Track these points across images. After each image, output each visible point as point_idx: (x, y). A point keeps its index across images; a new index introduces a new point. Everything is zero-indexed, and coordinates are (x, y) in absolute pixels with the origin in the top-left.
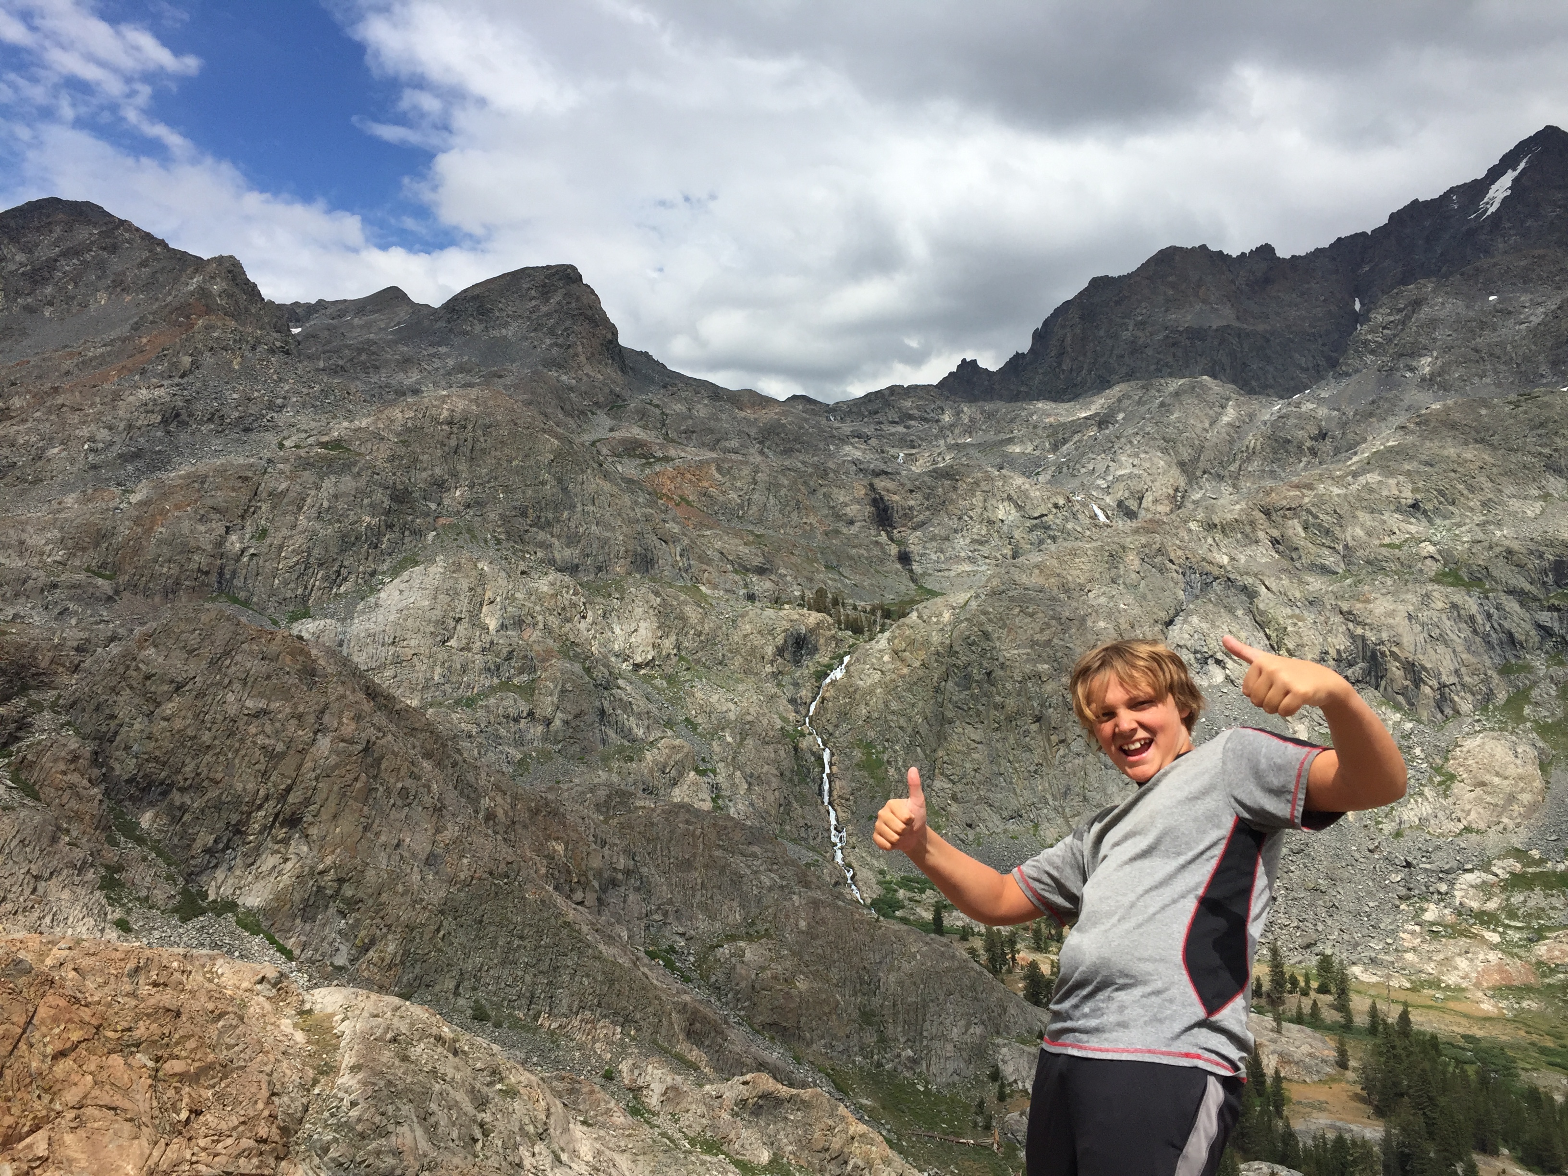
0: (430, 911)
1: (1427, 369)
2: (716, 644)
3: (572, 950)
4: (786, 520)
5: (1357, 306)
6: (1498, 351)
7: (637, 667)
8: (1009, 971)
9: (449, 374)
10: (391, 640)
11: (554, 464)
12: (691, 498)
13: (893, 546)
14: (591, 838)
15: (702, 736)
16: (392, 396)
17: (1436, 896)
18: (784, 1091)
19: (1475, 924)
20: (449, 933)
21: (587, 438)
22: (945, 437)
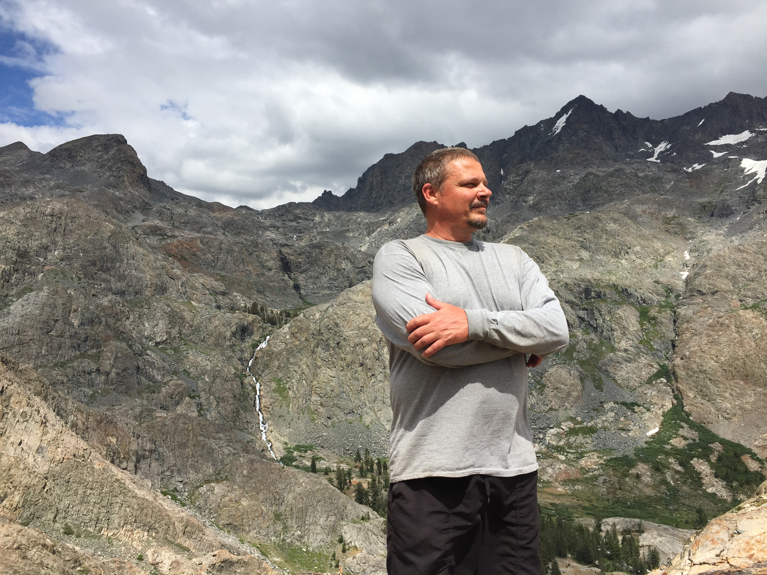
0: (39, 478)
1: (532, 202)
2: (200, 331)
3: (120, 494)
4: (237, 268)
5: (502, 172)
6: (560, 194)
7: (157, 344)
8: (348, 488)
9: (51, 189)
10: (17, 332)
11: (111, 238)
12: (187, 257)
13: (291, 281)
14: (131, 434)
15: (193, 378)
16: (18, 200)
17: (538, 440)
18: (235, 558)
19: (555, 452)
20: (50, 489)
21: (130, 225)
22: (316, 228)
